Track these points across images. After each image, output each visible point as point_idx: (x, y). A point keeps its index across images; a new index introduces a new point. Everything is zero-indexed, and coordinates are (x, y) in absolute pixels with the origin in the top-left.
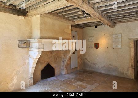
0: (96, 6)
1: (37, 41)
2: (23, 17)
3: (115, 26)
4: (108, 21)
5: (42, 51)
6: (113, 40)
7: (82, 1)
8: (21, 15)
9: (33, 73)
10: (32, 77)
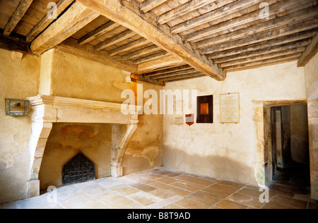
0: (162, 21)
1: (42, 100)
2: (20, 54)
3: (224, 76)
4: (204, 62)
5: (53, 123)
6: (222, 106)
7: (119, 5)
8: (16, 50)
9: (38, 170)
10: (37, 176)
